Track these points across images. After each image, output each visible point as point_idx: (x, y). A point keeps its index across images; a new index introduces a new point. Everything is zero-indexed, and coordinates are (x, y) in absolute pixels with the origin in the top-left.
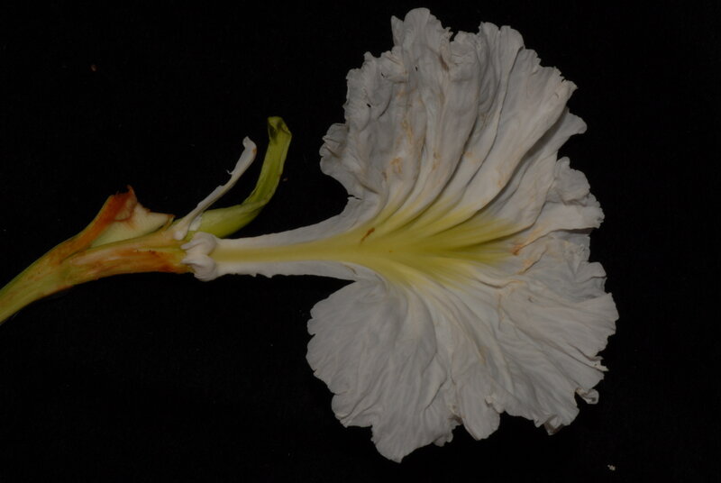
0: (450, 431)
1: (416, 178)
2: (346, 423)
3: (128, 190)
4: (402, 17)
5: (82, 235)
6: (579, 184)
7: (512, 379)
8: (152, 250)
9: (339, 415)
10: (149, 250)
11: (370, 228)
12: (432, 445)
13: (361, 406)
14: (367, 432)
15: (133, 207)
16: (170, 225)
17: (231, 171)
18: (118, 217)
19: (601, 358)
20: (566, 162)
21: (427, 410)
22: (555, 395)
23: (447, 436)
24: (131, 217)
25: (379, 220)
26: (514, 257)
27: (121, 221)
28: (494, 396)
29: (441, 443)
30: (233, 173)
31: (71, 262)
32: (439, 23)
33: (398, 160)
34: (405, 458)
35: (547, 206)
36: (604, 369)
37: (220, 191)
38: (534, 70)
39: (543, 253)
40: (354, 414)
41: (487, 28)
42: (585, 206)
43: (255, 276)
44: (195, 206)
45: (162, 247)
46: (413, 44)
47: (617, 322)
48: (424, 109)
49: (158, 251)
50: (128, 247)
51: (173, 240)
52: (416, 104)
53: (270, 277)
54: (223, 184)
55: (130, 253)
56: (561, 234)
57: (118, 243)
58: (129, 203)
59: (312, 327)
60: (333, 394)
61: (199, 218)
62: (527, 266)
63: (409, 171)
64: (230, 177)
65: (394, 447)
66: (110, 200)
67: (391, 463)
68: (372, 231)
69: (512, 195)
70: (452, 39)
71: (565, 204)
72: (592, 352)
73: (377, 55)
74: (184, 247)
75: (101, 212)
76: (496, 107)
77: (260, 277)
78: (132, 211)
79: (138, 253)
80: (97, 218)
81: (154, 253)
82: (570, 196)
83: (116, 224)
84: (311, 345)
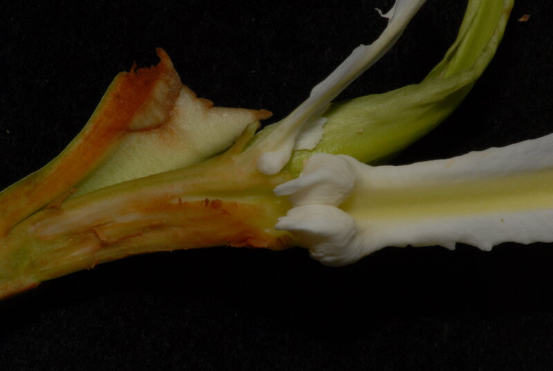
5: (53, 167)
8: (211, 199)
10: (204, 199)
15: (173, 97)
16: (252, 140)
17: (385, 11)
24: (168, 119)
30: (389, 15)
31: (31, 229)
37: (362, 56)
43: (452, 247)
44: (305, 95)
49: (226, 201)
50: (157, 191)
51: (259, 173)
54: (369, 40)
55: (163, 205)
57: (136, 183)
58: (160, 90)
64: (385, 23)
66: (117, 84)
75: (97, 114)
77: (465, 250)
78: (169, 109)
79: (181, 206)
80: (88, 128)
81: (215, 205)
83: (134, 139)
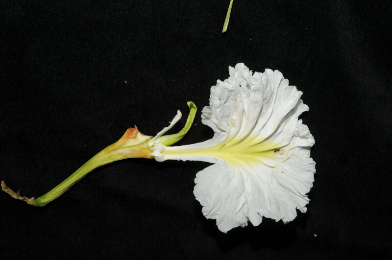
0: (247, 222)
1: (240, 126)
2: (208, 218)
3: (134, 127)
4: (234, 66)
6: (305, 130)
7: (270, 203)
9: (204, 214)
11: (223, 144)
12: (240, 227)
13: (213, 211)
14: (215, 221)
15: (137, 133)
17: (171, 122)
18: (131, 136)
19: (307, 196)
20: (301, 121)
21: (237, 214)
22: (288, 210)
23: (245, 224)
24: (136, 137)
25: (226, 141)
26: (281, 156)
27: (132, 138)
28: (261, 210)
29: (243, 226)
31: (112, 153)
32: (248, 69)
33: (232, 120)
34: (228, 232)
35: (294, 137)
36: (309, 200)
38: (286, 87)
39: (291, 155)
40: (210, 214)
41: (268, 71)
42: (307, 138)
45: (145, 149)
46: (238, 76)
47: (313, 183)
48: (242, 101)
49: (143, 150)
51: (148, 146)
52: (239, 99)
53: (184, 161)
54: (167, 127)
56: (299, 148)
58: (135, 132)
59: (196, 181)
60: (202, 207)
61: (159, 138)
62: (286, 159)
63: (237, 124)
64: (170, 124)
65: (224, 227)
66: (128, 130)
67: (223, 233)
68: (225, 145)
69: (280, 133)
70: (253, 75)
71: (301, 137)
72: (303, 193)
73: (223, 80)
74: (152, 149)
76: (273, 100)
78: (136, 135)
79: (136, 151)
81: (141, 151)
82: (301, 134)
84: (195, 187)
